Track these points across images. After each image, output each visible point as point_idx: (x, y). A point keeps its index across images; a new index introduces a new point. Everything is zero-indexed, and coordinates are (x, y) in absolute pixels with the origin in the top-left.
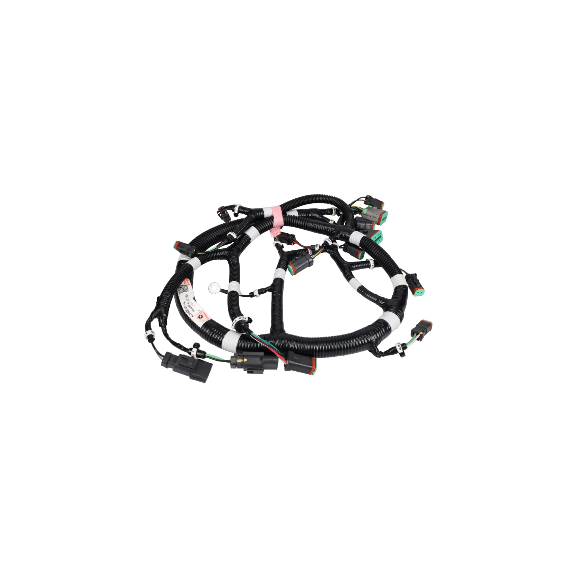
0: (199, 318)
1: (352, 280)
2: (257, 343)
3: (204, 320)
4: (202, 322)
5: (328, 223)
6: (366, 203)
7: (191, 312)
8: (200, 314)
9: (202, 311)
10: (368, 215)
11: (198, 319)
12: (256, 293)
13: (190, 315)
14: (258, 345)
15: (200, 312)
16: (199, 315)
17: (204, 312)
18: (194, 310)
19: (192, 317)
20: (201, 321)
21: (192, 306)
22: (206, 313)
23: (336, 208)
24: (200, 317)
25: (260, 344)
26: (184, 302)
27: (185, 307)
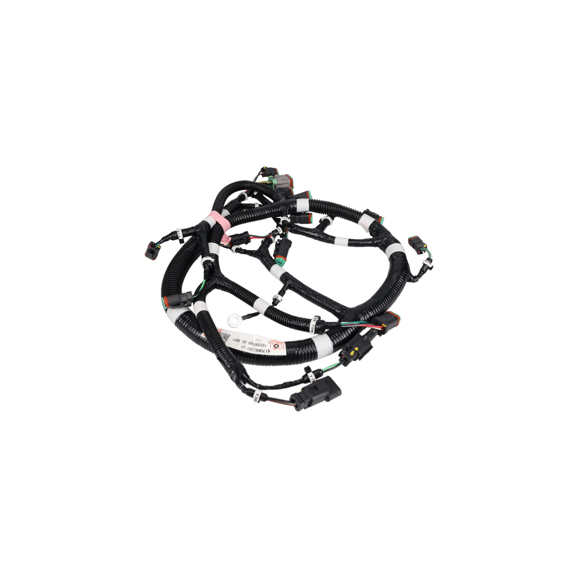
0: (276, 348)
1: (336, 241)
2: (351, 327)
3: (283, 346)
4: (284, 350)
5: (255, 207)
6: (264, 176)
7: (264, 348)
8: (272, 344)
9: (271, 340)
10: (280, 184)
11: (276, 350)
12: (280, 298)
13: (265, 351)
14: (354, 328)
15: (270, 343)
16: (273, 346)
17: (273, 340)
18: (265, 345)
19: (269, 352)
20: (281, 350)
21: (259, 343)
22: (275, 340)
23: (245, 191)
24: (276, 346)
25: (354, 327)
26: (242, 346)
27: (249, 349)
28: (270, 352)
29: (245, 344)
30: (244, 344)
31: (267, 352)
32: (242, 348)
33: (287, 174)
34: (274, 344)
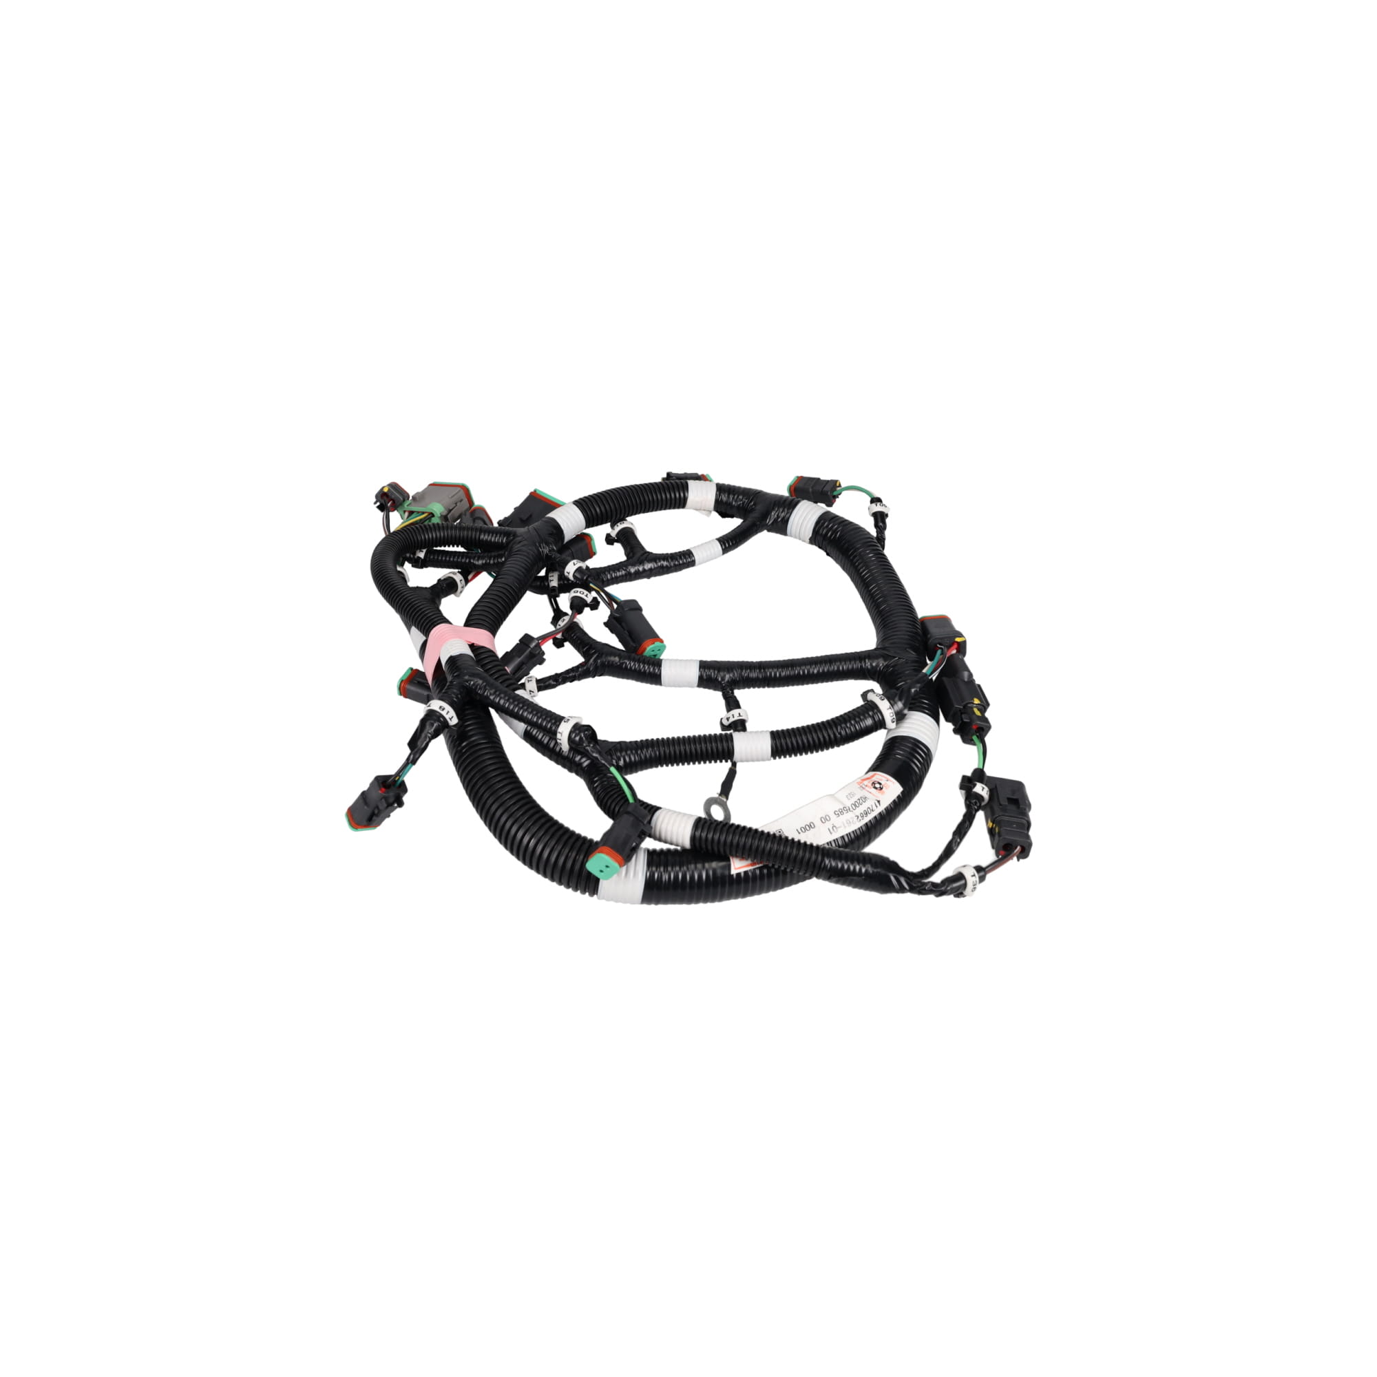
0: (881, 789)
4: (891, 781)
7: (870, 803)
8: (869, 788)
9: (859, 783)
11: (884, 793)
13: (874, 807)
15: (863, 788)
16: (873, 790)
17: (862, 780)
18: (861, 798)
20: (889, 786)
24: (877, 787)
26: (829, 829)
27: (846, 825)
28: (881, 802)
29: (831, 822)
30: (828, 825)
31: (877, 807)
32: (831, 833)
33: (432, 482)
34: (870, 785)
